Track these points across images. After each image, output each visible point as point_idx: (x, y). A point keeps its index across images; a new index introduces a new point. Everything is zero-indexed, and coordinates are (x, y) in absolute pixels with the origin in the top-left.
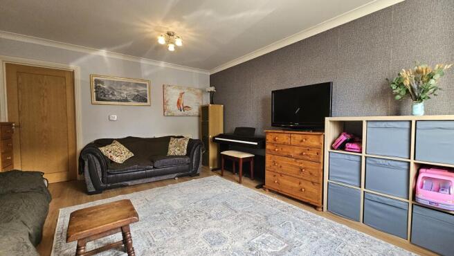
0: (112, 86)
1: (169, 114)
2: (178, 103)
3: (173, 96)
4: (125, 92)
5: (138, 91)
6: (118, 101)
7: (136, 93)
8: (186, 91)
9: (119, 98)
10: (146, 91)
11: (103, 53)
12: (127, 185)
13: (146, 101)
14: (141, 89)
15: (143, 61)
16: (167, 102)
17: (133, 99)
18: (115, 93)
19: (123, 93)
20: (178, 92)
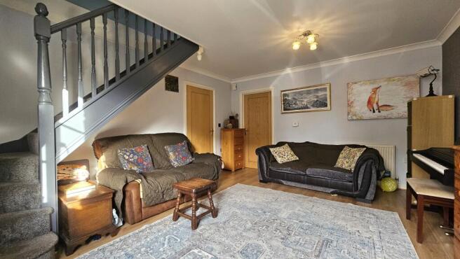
0: (295, 97)
1: (355, 118)
2: (370, 102)
3: (361, 93)
4: (306, 100)
5: (317, 97)
6: (300, 109)
7: (316, 99)
8: (383, 84)
9: (300, 106)
10: (326, 95)
11: (289, 71)
12: (282, 184)
13: (326, 106)
14: (320, 94)
15: (324, 65)
16: (352, 102)
17: (313, 106)
18: (298, 102)
19: (303, 101)
20: (370, 88)
